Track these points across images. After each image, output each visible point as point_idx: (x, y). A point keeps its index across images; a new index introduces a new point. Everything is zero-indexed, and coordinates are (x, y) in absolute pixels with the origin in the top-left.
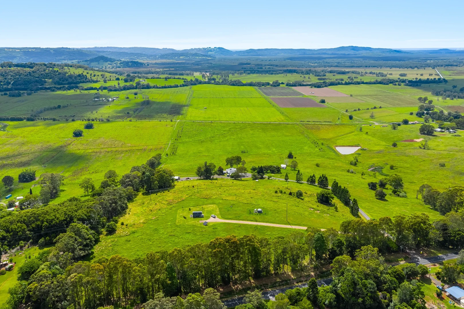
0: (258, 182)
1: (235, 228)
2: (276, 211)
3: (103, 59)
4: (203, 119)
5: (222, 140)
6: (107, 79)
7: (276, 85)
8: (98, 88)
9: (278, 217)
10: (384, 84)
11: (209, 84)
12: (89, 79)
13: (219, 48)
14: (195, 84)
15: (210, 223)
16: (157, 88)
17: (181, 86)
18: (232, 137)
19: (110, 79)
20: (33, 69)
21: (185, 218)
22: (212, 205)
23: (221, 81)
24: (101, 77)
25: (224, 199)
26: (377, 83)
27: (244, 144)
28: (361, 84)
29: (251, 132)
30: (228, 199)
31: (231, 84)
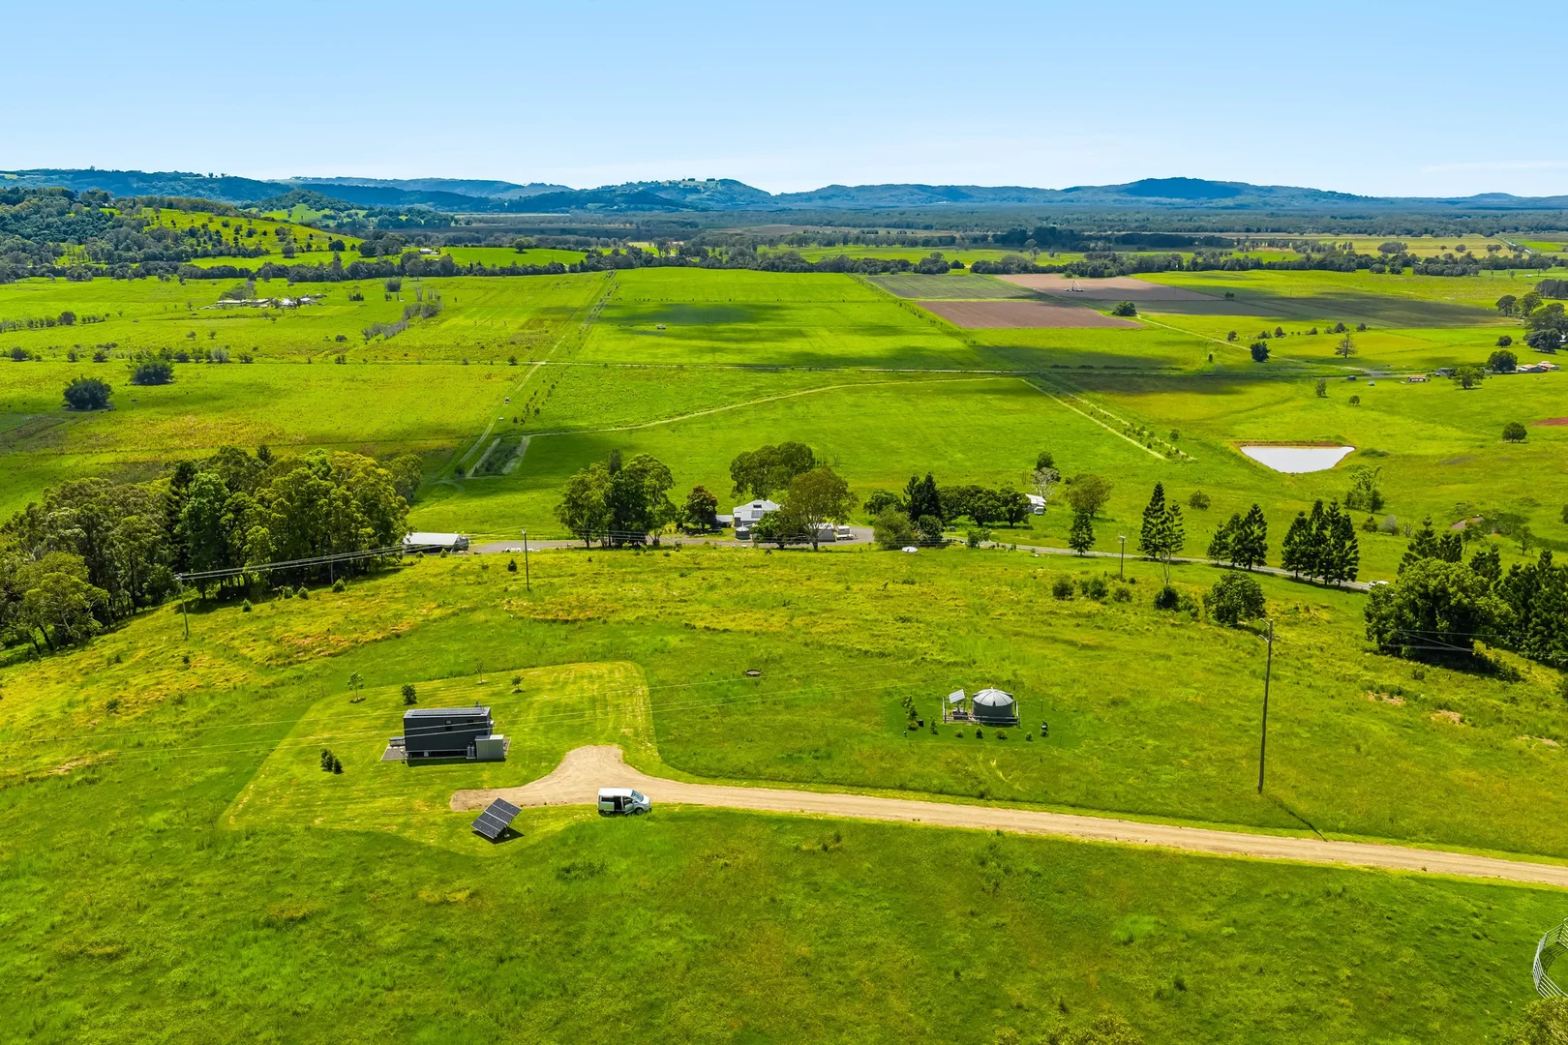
0: (915, 554)
1: (781, 873)
2: (1123, 711)
3: (305, 202)
4: (649, 360)
5: (723, 423)
6: (295, 246)
7: (935, 269)
8: (254, 270)
9: (1161, 759)
10: (1339, 269)
11: (682, 265)
12: (227, 244)
13: (724, 182)
14: (630, 266)
15: (544, 813)
16: (483, 272)
17: (573, 270)
18: (765, 414)
19: (309, 246)
20: (17, 207)
21: (332, 765)
22: (604, 668)
23: (725, 258)
24: (276, 239)
25: (700, 624)
26: (1311, 268)
27: (821, 436)
28: (1253, 268)
29: (849, 399)
30: (731, 626)
31: (762, 265)
